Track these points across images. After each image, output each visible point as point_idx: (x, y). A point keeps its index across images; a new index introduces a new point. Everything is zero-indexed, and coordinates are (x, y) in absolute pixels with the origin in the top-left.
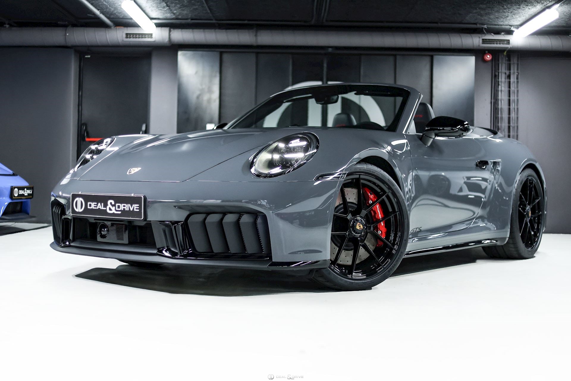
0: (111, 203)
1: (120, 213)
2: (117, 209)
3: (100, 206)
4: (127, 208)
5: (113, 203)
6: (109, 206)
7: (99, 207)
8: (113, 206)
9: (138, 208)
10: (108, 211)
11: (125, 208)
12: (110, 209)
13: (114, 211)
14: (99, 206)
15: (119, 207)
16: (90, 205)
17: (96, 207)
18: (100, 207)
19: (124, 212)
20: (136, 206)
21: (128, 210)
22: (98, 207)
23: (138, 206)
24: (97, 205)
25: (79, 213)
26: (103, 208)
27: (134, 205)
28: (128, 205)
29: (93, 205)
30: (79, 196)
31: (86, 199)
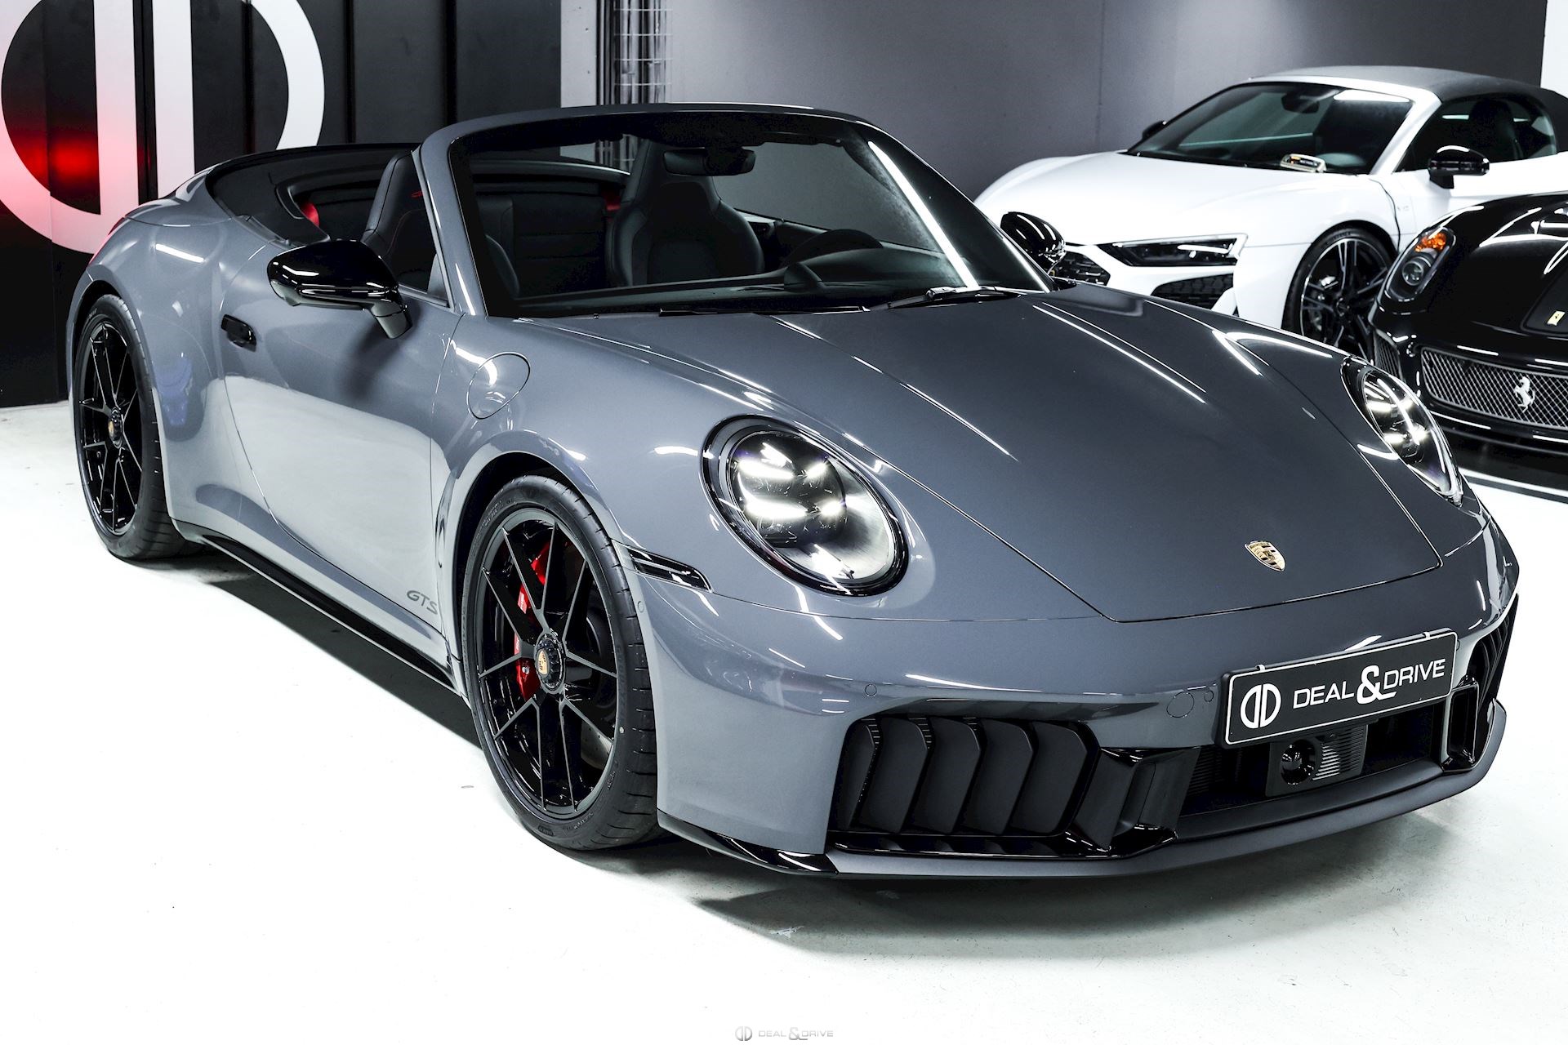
0: (1370, 675)
1: (1392, 695)
2: (1386, 687)
3: (1335, 693)
4: (1413, 676)
5: (1377, 673)
6: (1366, 683)
7: (1333, 696)
8: (1374, 680)
9: (1443, 667)
10: (1360, 698)
11: (1410, 676)
12: (1367, 693)
13: (1376, 694)
14: (1333, 694)
15: (1392, 679)
16: (1302, 698)
17: (1324, 698)
18: (1337, 695)
19: (1405, 691)
20: (1437, 665)
21: (1416, 680)
22: (1329, 696)
23: (1442, 664)
24: (1326, 691)
25: (1260, 730)
26: (1344, 696)
27: (1432, 663)
28: (1417, 667)
29: (1312, 696)
30: (1261, 679)
31: (1288, 682)
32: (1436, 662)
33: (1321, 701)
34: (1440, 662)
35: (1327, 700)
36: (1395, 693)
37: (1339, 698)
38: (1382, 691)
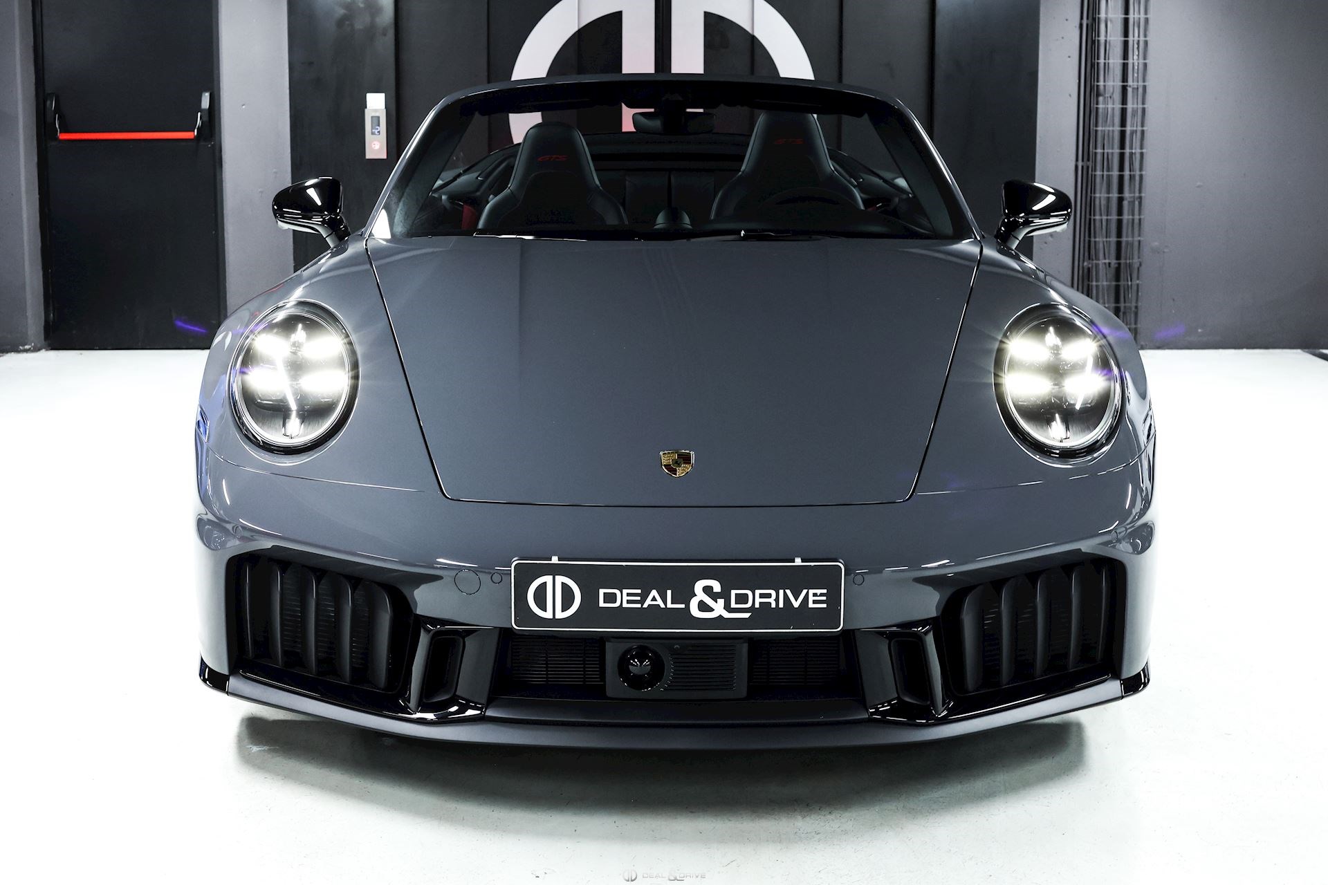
0: (708, 589)
1: (746, 615)
2: (733, 605)
3: (656, 599)
4: (777, 600)
5: (717, 587)
6: (700, 595)
7: (654, 603)
8: (715, 597)
9: (824, 598)
10: (695, 611)
11: (772, 600)
12: (706, 608)
13: (719, 609)
14: (654, 599)
15: (742, 599)
16: (610, 598)
17: (641, 602)
18: (660, 602)
19: (762, 614)
20: (815, 595)
21: (781, 605)
22: (648, 602)
23: (822, 595)
24: (644, 597)
25: (554, 621)
26: (670, 605)
27: (805, 592)
28: (781, 592)
29: (624, 598)
30: (554, 571)
31: (590, 580)
32: (811, 592)
33: (639, 606)
34: (819, 591)
35: (645, 605)
36: (749, 614)
37: (662, 606)
38: (727, 607)
